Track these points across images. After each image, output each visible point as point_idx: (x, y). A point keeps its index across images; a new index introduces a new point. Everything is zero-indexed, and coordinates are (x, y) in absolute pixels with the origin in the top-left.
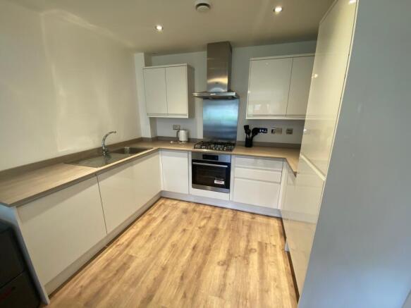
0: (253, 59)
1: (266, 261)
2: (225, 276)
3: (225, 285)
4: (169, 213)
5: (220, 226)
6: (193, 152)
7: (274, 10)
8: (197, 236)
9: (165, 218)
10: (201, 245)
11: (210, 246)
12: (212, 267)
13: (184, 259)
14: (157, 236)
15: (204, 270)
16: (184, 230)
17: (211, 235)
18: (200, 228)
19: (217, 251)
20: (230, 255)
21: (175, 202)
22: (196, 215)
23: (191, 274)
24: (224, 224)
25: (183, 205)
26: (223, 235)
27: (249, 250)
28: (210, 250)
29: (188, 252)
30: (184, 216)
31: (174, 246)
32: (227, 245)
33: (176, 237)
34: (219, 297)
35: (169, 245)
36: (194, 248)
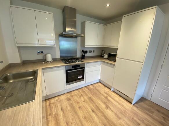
0: (87, 21)
1: (113, 97)
2: (112, 111)
3: (116, 114)
4: (61, 106)
5: (89, 96)
6: (66, 66)
7: (106, 6)
8: (87, 106)
9: (62, 109)
10: (93, 108)
11: (96, 106)
12: (107, 112)
13: (96, 119)
14: (71, 121)
15: (106, 115)
16: (80, 108)
17: (91, 101)
18: (84, 102)
19: (100, 105)
20: (105, 103)
21: (57, 98)
22: (75, 97)
23: (106, 121)
24: (89, 94)
25: (63, 97)
26: (94, 99)
27: (106, 98)
28: (98, 107)
29: (93, 114)
30: (71, 102)
31: (85, 118)
32: (100, 101)
33: (81, 114)
34: (120, 119)
35: (83, 120)
36: (93, 111)
